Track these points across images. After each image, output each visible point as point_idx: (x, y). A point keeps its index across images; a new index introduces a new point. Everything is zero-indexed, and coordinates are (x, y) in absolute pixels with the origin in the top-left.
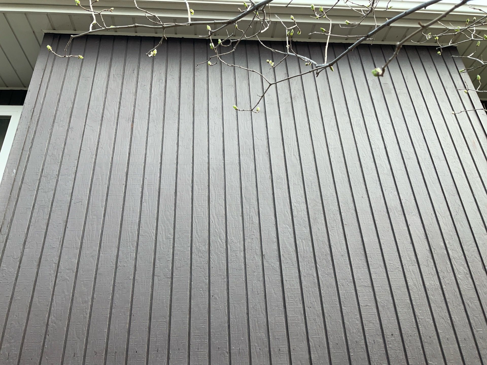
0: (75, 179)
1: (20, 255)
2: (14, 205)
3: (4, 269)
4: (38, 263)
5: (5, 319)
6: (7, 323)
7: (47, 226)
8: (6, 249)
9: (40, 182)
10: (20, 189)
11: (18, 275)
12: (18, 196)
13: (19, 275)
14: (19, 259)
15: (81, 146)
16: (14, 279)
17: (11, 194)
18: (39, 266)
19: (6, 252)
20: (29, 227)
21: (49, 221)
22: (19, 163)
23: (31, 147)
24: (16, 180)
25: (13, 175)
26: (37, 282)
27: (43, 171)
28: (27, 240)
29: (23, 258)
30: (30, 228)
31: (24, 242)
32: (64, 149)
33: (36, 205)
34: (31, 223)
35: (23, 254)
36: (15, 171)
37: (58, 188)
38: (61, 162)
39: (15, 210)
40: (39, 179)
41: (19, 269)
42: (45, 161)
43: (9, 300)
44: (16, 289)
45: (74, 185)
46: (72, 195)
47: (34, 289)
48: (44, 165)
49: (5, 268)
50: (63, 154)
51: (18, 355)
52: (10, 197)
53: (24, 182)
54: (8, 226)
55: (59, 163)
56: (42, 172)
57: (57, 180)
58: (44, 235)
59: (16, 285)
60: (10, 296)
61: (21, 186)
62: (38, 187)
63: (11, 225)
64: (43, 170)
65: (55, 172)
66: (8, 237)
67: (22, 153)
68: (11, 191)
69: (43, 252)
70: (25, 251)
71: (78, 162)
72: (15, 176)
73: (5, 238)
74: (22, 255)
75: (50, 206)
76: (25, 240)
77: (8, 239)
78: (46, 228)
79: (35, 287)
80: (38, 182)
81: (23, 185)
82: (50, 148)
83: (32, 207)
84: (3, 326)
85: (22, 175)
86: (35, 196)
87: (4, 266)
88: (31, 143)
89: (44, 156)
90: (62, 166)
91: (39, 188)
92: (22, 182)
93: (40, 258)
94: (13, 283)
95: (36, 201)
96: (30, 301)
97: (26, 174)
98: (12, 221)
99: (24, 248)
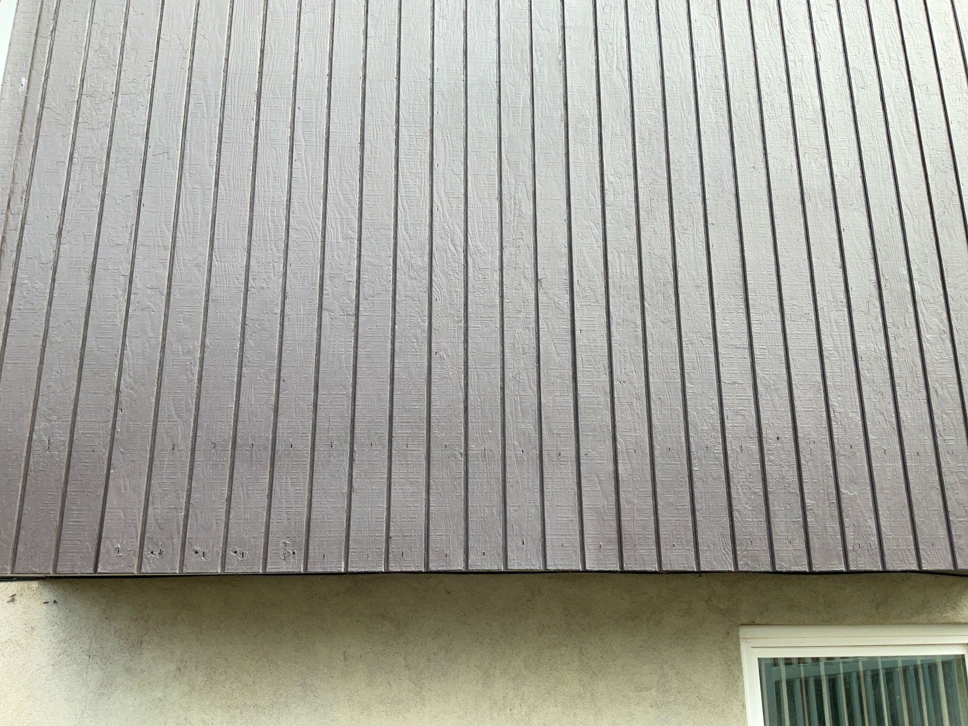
0: (151, 105)
1: (52, 256)
2: (31, 153)
3: (23, 282)
4: (90, 274)
5: (35, 377)
6: (41, 385)
7: (103, 201)
8: (23, 244)
9: (79, 108)
10: (39, 120)
11: (52, 295)
12: (37, 136)
13: (54, 295)
14: (51, 265)
15: (160, 29)
16: (46, 303)
17: (21, 131)
18: (93, 280)
19: (23, 248)
20: (66, 202)
21: (104, 189)
22: (32, 64)
23: (54, 29)
24: (30, 101)
25: (22, 89)
26: (91, 309)
27: (85, 84)
28: (64, 228)
29: (59, 263)
30: (68, 204)
31: (57, 230)
32: (124, 36)
33: (75, 155)
34: (69, 194)
35: (58, 254)
36: (24, 81)
37: (118, 121)
38: (120, 65)
39: (33, 164)
40: (76, 99)
41: (54, 283)
42: (85, 62)
43: (40, 342)
44: (51, 322)
45: (150, 117)
46: (147, 138)
47: (86, 323)
48: (85, 71)
49: (26, 281)
50: (124, 46)
51: (67, 443)
52: (20, 137)
53: (45, 105)
54: (22, 198)
55: (117, 68)
56: (82, 85)
57: (115, 105)
58: (97, 218)
59: (51, 315)
60: (42, 334)
61: (41, 114)
62: (77, 117)
63: (28, 194)
64: (83, 80)
65: (108, 85)
66: (25, 219)
67: (36, 41)
68: (22, 125)
69: (97, 252)
70: (61, 250)
71: (156, 66)
72: (27, 93)
73: (20, 222)
74: (57, 256)
75: (104, 159)
76: (59, 227)
77: (24, 224)
78: (101, 204)
79: (88, 320)
80: (75, 106)
81: (44, 113)
82: (94, 34)
83: (68, 159)
84: (33, 390)
85: (41, 90)
86: (71, 136)
87: (22, 276)
88: (54, 19)
89: (83, 50)
90: (123, 73)
91: (80, 121)
92: (42, 107)
93: (93, 264)
94: (45, 311)
95: (76, 148)
96: (80, 346)
97: (49, 88)
98: (29, 186)
99: (60, 244)
